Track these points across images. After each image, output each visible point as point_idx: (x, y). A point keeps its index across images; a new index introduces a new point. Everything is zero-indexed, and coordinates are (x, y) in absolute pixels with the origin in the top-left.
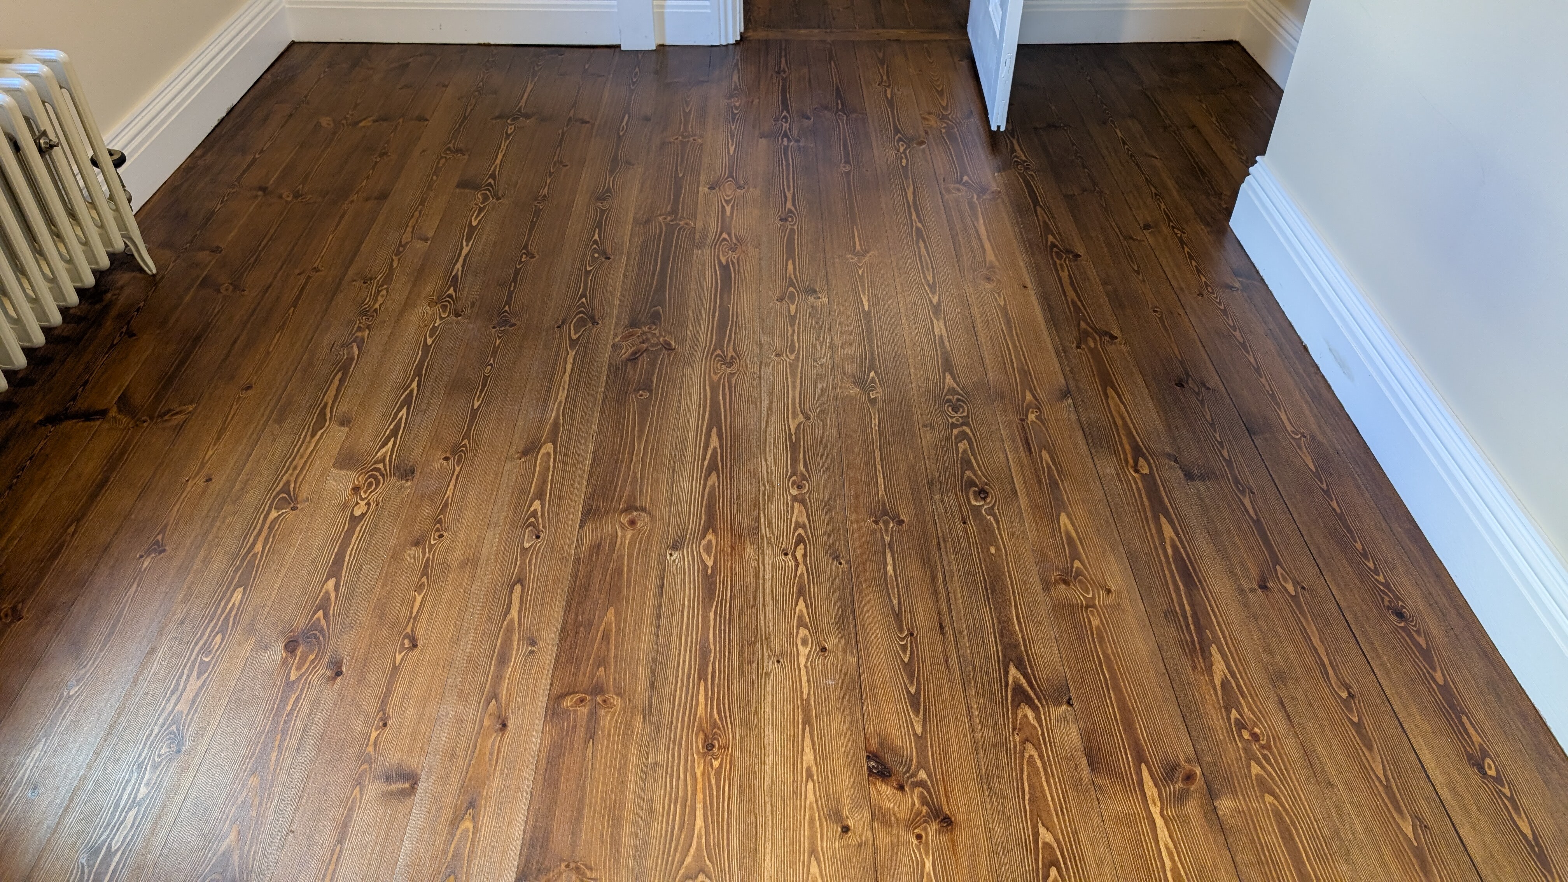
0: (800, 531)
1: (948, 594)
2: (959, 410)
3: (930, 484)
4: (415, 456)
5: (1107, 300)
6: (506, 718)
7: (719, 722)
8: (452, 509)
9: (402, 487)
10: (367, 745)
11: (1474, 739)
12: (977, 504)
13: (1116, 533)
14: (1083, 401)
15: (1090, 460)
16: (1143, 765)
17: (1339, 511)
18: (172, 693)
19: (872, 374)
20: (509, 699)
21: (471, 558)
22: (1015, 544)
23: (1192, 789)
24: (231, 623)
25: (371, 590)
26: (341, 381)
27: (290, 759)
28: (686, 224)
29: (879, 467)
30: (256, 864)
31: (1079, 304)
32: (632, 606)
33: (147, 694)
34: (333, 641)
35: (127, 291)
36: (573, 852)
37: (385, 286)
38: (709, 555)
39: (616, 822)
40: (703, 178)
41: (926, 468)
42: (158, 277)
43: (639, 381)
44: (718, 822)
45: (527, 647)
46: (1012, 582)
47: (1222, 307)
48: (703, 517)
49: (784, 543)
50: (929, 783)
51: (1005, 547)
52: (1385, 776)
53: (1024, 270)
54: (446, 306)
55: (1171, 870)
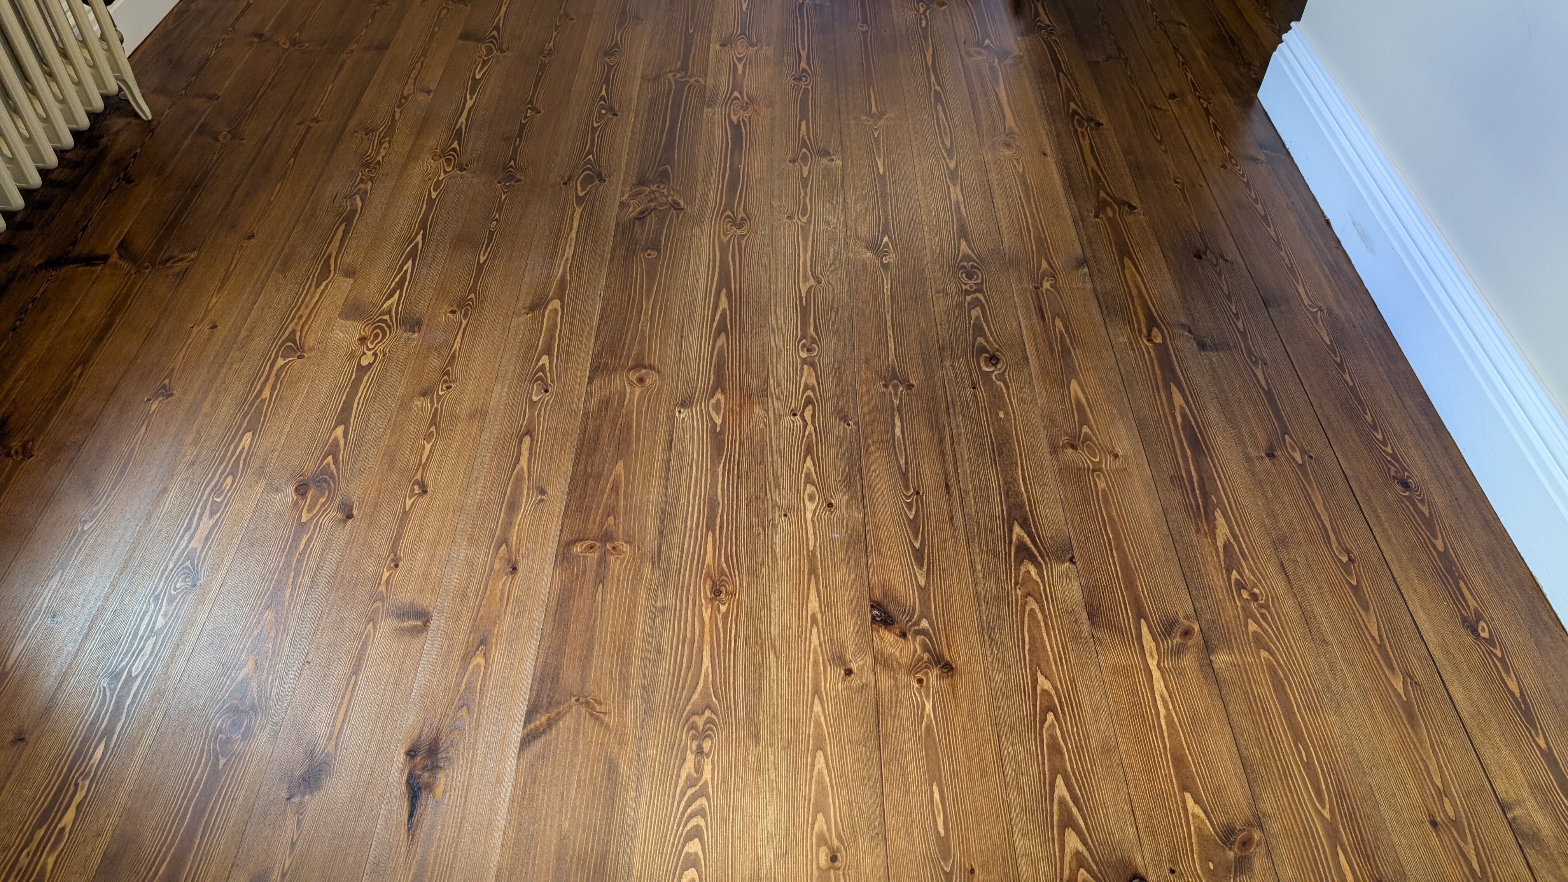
0: (809, 393)
1: (955, 456)
2: (973, 277)
3: (941, 350)
4: (421, 308)
5: (1127, 169)
6: (516, 562)
7: (727, 571)
8: (460, 362)
9: (409, 338)
10: (379, 584)
11: (1470, 603)
12: (988, 370)
13: (1126, 400)
14: (1099, 270)
15: (1104, 329)
16: (1143, 621)
17: (1351, 384)
18: (186, 531)
19: (886, 239)
20: (519, 544)
21: (480, 409)
22: (1024, 410)
23: (1189, 643)
24: (241, 466)
25: (380, 437)
26: (345, 233)
27: (304, 596)
28: (696, 81)
29: (890, 332)
30: (274, 692)
31: (1099, 173)
32: (641, 460)
33: (160, 531)
34: (343, 485)
35: (122, 137)
36: (583, 688)
37: (387, 139)
38: (718, 414)
39: (625, 660)
40: (714, 34)
41: (937, 334)
42: (155, 123)
43: (647, 240)
44: (725, 662)
45: (537, 496)
46: (1019, 445)
47: (1245, 180)
48: (712, 377)
49: (793, 404)
50: (931, 631)
51: (1014, 412)
52: (1380, 635)
53: (1045, 138)
54: (450, 160)
55: (1165, 717)
